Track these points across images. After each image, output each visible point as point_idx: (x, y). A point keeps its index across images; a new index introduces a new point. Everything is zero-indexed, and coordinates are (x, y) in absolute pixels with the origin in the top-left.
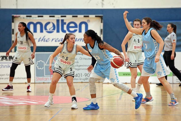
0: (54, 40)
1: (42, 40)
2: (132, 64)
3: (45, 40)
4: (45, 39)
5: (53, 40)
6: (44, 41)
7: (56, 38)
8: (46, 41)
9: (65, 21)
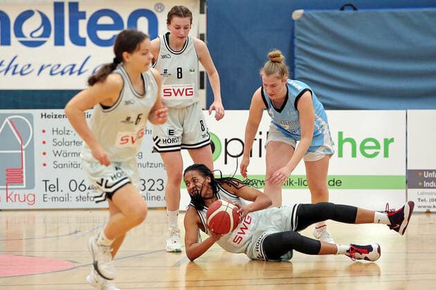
0: (47, 70)
1: (7, 70)
2: (160, 140)
3: (18, 70)
4: (16, 66)
5: (42, 69)
6: (14, 73)
7: (54, 63)
8: (21, 73)
9: (81, 9)
